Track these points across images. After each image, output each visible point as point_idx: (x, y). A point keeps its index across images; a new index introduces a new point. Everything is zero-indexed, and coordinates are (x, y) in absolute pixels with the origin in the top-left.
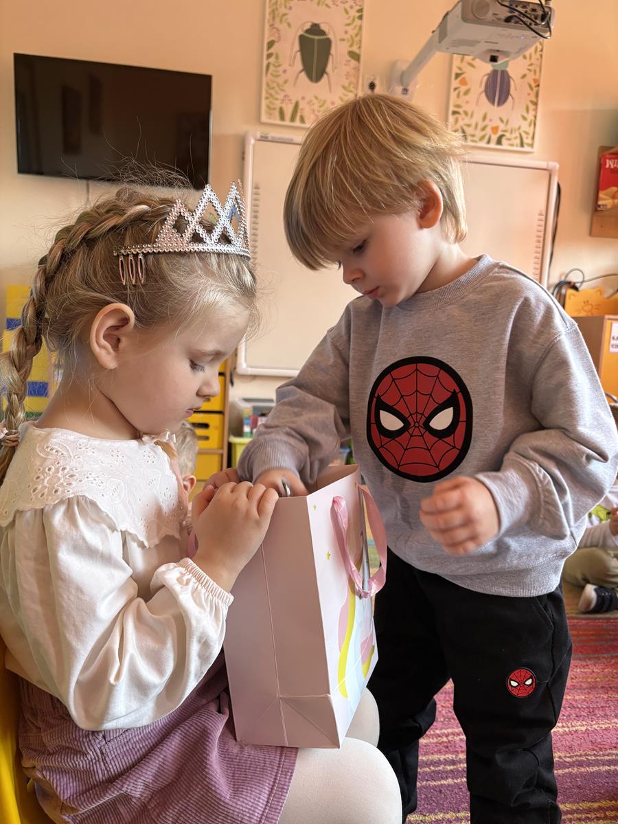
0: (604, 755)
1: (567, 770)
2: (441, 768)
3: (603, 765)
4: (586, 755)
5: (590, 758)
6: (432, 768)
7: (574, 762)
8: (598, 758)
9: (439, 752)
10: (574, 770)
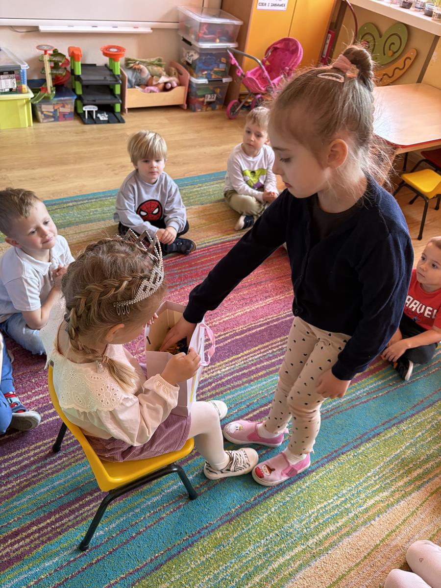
0: (258, 323)
1: (245, 334)
3: (258, 327)
4: (251, 324)
5: (252, 325)
8: (256, 324)
10: (247, 334)
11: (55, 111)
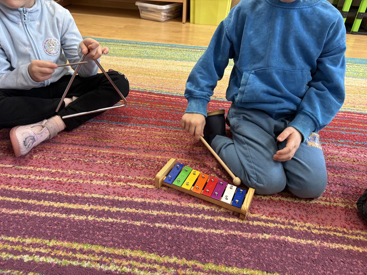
7: (320, 235)
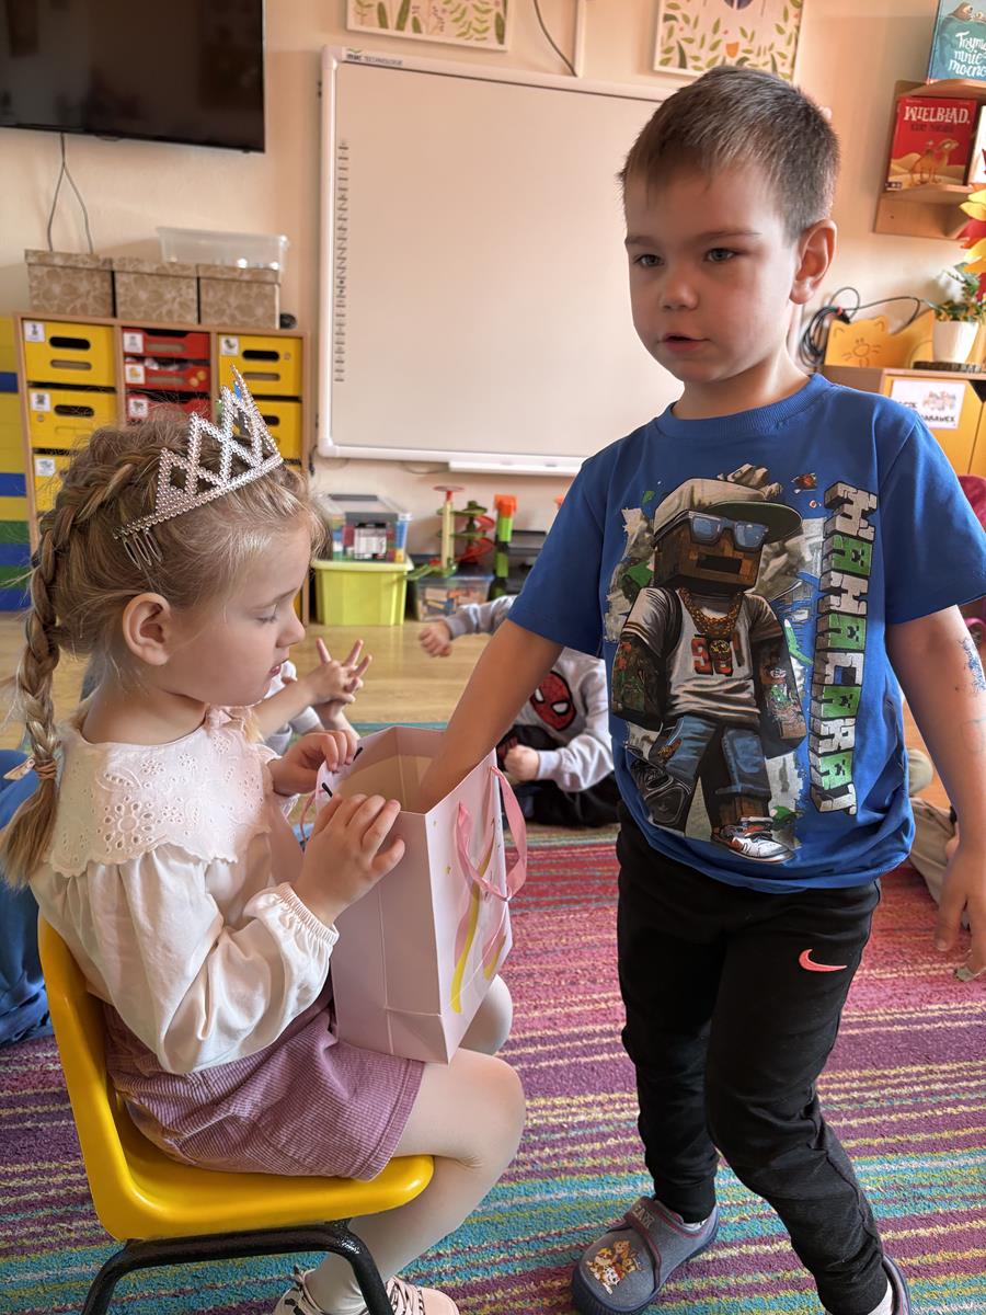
2: (596, 1041)
6: (585, 1041)
9: (595, 1021)
11: (451, 601)
